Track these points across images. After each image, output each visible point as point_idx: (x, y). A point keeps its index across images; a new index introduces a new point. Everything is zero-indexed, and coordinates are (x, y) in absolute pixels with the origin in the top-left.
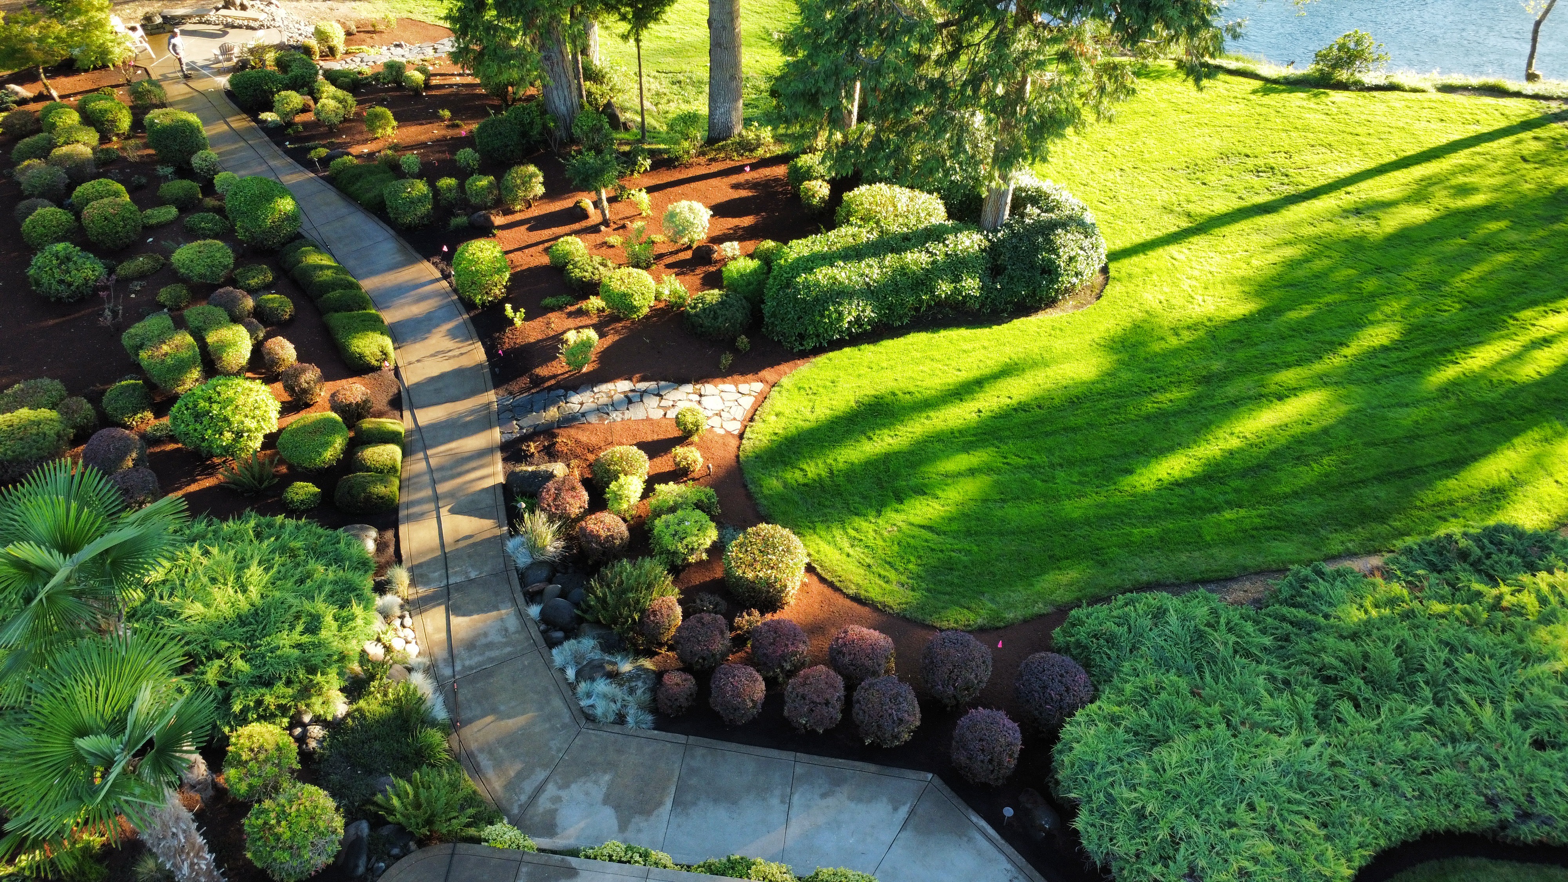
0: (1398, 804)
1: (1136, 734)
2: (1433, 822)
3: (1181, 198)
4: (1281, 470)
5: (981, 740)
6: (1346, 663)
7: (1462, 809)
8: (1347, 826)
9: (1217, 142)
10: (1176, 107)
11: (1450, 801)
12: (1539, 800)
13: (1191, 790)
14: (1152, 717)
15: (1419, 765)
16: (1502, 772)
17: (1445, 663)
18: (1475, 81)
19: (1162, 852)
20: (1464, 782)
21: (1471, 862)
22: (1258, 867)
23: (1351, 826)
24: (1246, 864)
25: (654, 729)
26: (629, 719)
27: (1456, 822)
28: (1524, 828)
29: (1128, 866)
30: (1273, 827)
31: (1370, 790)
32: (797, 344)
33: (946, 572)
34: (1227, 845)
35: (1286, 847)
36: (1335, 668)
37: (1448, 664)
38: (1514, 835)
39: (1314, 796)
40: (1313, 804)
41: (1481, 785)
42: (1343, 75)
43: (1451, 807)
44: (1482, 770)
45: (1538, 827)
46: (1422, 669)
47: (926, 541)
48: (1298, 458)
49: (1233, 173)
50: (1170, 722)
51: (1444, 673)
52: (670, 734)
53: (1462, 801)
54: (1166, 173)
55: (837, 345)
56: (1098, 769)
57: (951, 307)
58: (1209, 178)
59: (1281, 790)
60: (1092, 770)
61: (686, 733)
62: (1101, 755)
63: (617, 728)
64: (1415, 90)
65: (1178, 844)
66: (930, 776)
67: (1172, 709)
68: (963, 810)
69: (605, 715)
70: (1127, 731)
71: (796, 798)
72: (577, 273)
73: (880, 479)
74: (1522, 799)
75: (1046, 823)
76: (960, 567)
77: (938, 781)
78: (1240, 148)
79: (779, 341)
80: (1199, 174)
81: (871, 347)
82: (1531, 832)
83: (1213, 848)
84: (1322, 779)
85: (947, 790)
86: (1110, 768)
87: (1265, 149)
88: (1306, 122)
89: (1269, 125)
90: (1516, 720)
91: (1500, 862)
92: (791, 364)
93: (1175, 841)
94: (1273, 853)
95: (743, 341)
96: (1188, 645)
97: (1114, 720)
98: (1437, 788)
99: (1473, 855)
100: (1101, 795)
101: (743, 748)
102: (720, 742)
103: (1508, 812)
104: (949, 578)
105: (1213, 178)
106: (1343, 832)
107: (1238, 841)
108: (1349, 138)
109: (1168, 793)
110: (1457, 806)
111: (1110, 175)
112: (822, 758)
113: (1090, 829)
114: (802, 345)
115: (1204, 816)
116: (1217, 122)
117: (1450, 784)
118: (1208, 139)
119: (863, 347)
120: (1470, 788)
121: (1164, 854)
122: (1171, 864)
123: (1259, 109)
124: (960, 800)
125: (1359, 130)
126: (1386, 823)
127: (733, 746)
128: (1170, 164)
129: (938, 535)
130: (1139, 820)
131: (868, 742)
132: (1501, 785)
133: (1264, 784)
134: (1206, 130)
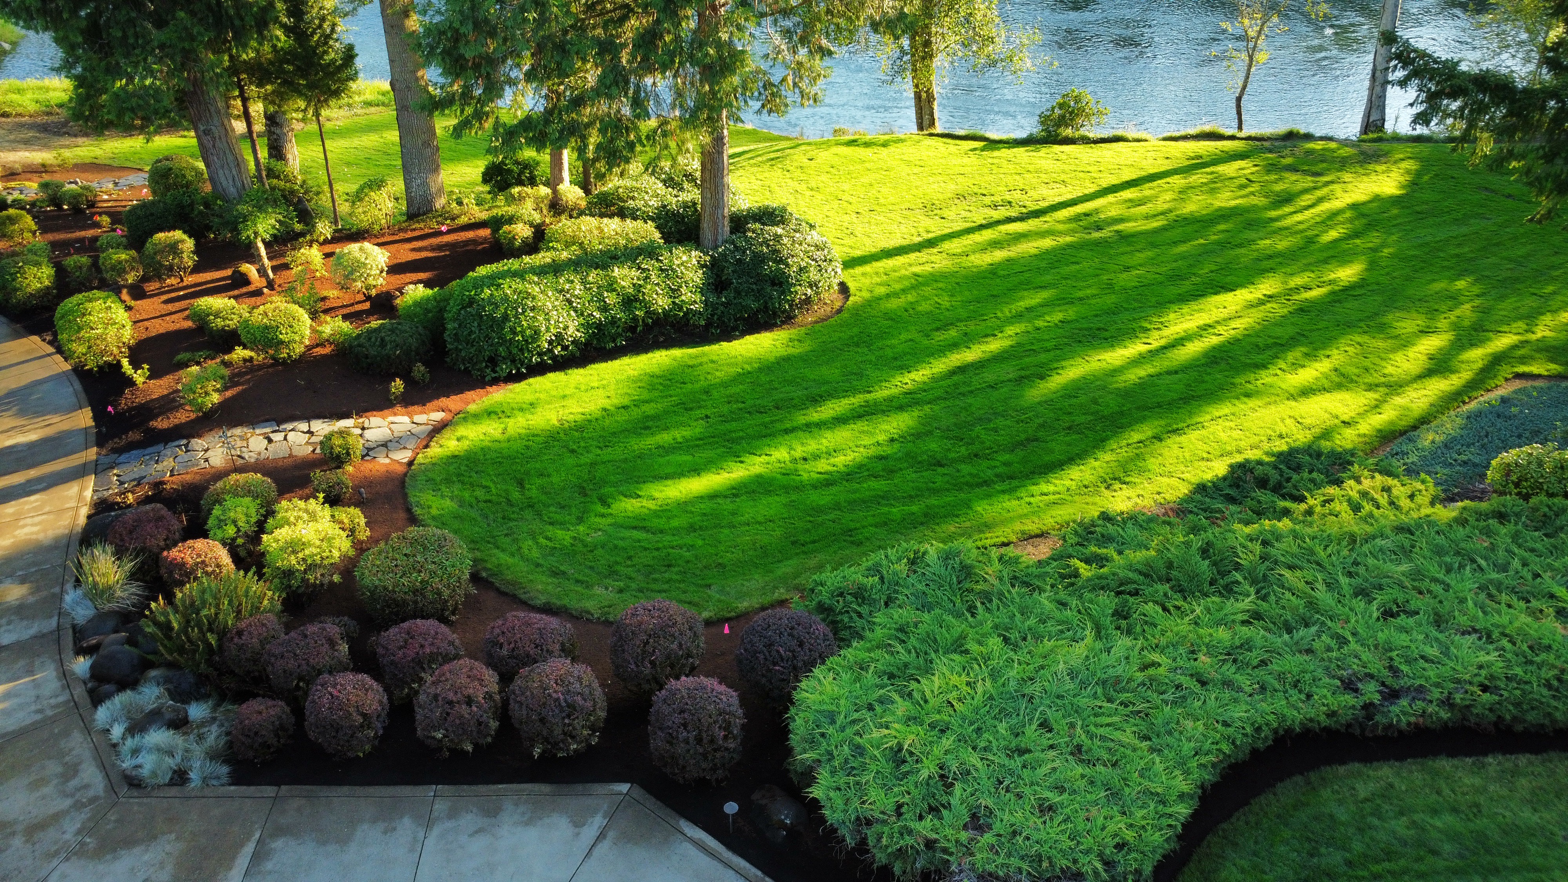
0: (1236, 700)
1: (891, 676)
2: (1284, 716)
3: (921, 230)
4: (1052, 440)
5: (682, 711)
6: (1146, 576)
7: (1316, 697)
8: (1176, 734)
9: (952, 186)
10: (908, 163)
11: (1300, 692)
12: (1404, 668)
13: (964, 719)
14: (910, 652)
15: (1254, 657)
16: (1353, 646)
17: (1261, 558)
18: (1192, 131)
19: (931, 801)
20: (1312, 667)
21: (1342, 770)
22: (1065, 796)
23: (1181, 733)
24: (1048, 794)
25: (230, 785)
26: (192, 775)
27: (1312, 713)
28: (1395, 709)
29: (886, 829)
30: (1079, 748)
31: (1197, 688)
32: (488, 371)
33: (663, 569)
34: (1019, 777)
35: (1100, 768)
36: (1135, 582)
37: (1264, 558)
38: (1384, 721)
39: (1126, 706)
40: (1127, 716)
41: (1333, 666)
42: (1068, 132)
43: (1303, 697)
44: (1329, 649)
45: (1410, 705)
46: (1238, 567)
47: (639, 541)
48: (1069, 428)
49: (971, 208)
50: (933, 655)
51: (1263, 567)
52: (252, 788)
53: (1314, 689)
54: (904, 212)
55: (540, 370)
56: (840, 719)
57: (673, 325)
58: (945, 213)
59: (1083, 701)
60: (833, 722)
61: (277, 783)
62: (843, 702)
63: (174, 791)
64: (1138, 140)
65: (952, 785)
66: (624, 787)
67: (935, 641)
68: (673, 822)
69: (154, 774)
70: (880, 674)
71: (430, 842)
72: (220, 323)
73: (584, 488)
74: (1386, 672)
75: (787, 817)
76: (680, 562)
77: (638, 792)
78: (976, 189)
79: (466, 368)
80: (938, 212)
81: (581, 371)
82: (1405, 713)
83: (1001, 783)
84: (1134, 685)
85: (651, 802)
86: (856, 716)
87: (1000, 189)
88: (1038, 166)
89: (1002, 170)
90: (1356, 595)
91: (1375, 764)
92: (480, 391)
93: (945, 780)
94: (1083, 776)
95: (419, 370)
96: (955, 586)
97: (863, 667)
98: (1281, 677)
99: (1343, 762)
100: (846, 748)
101: (359, 790)
102: (325, 788)
103: (1371, 692)
104: (667, 575)
105: (951, 213)
106: (1170, 740)
107: (1034, 768)
108: (1082, 174)
109: (932, 726)
110: (1309, 696)
111: (846, 218)
112: (473, 787)
113: (832, 794)
114: (495, 372)
115: (982, 744)
116: (951, 172)
117: (1295, 670)
118: (942, 184)
119: (570, 371)
120: (1319, 673)
121: (934, 803)
122: (945, 813)
123: (990, 160)
124: (669, 810)
125: (1089, 169)
126: (1226, 724)
127: (345, 789)
128: (907, 205)
129: (653, 533)
130: (898, 766)
131: (537, 751)
132: (1356, 661)
133: (1059, 697)
134: (940, 178)
